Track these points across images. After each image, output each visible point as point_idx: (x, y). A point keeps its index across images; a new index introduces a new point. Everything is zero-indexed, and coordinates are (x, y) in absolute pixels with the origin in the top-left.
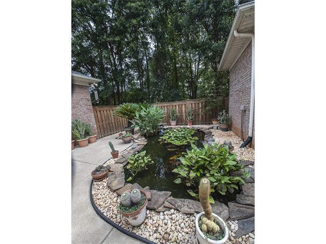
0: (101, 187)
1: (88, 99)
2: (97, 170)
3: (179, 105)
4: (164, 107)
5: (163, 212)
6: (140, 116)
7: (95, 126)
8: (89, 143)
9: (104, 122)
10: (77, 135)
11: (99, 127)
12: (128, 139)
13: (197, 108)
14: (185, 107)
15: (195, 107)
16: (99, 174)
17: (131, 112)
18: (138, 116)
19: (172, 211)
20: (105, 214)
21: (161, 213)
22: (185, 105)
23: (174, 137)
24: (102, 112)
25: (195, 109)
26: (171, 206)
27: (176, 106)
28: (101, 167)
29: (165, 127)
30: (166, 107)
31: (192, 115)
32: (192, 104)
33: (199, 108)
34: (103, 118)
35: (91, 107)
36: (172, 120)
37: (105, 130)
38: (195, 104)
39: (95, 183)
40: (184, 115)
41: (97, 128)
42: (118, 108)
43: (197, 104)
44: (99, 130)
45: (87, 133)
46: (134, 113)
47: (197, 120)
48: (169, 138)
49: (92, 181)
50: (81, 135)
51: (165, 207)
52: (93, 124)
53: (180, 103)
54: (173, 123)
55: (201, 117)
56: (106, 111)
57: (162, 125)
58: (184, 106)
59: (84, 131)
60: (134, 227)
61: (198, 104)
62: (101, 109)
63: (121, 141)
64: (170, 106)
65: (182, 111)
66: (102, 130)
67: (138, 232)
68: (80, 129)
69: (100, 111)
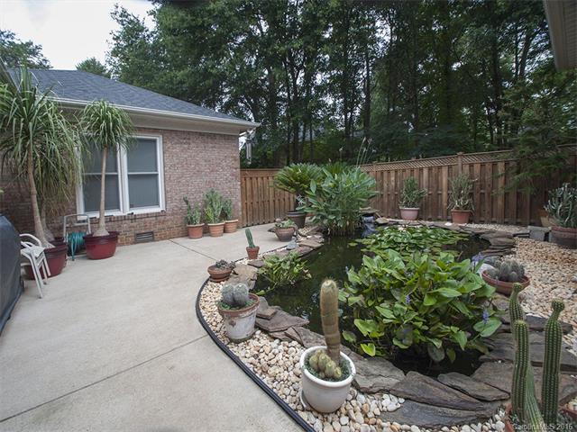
0: (215, 289)
1: (235, 157)
2: (217, 266)
3: (430, 169)
4: (389, 172)
5: (281, 341)
6: (319, 190)
7: (240, 204)
8: (225, 231)
9: (256, 199)
10: (209, 215)
11: (245, 207)
12: (285, 232)
13: (488, 177)
14: (449, 175)
15: (482, 173)
16: (217, 271)
17: (302, 181)
18: (313, 189)
19: (294, 343)
20: (205, 318)
21: (277, 341)
22: (450, 167)
23: (389, 242)
24: (254, 180)
25: (482, 180)
26: (295, 336)
27: (421, 170)
28: (223, 263)
29: (380, 220)
30: (393, 174)
31: (471, 195)
32: (471, 165)
33: (495, 177)
34: (255, 192)
35: (239, 170)
36: (406, 205)
37: (256, 213)
38: (482, 165)
39: (209, 283)
40: (445, 194)
41: (242, 208)
42: (281, 173)
43: (488, 166)
44: (245, 212)
45: (224, 215)
46: (308, 183)
47: (488, 208)
48: (375, 243)
49: (208, 280)
50: (215, 216)
51: (286, 335)
52: (236, 200)
53: (434, 162)
54: (409, 213)
55: (500, 202)
56: (262, 178)
57: (372, 215)
58: (445, 171)
59: (220, 209)
60: (231, 341)
61: (494, 164)
62: (254, 175)
63: (274, 235)
64: (404, 170)
65: (438, 182)
66: (250, 213)
67: (234, 349)
68: (215, 206)
69: (251, 178)
